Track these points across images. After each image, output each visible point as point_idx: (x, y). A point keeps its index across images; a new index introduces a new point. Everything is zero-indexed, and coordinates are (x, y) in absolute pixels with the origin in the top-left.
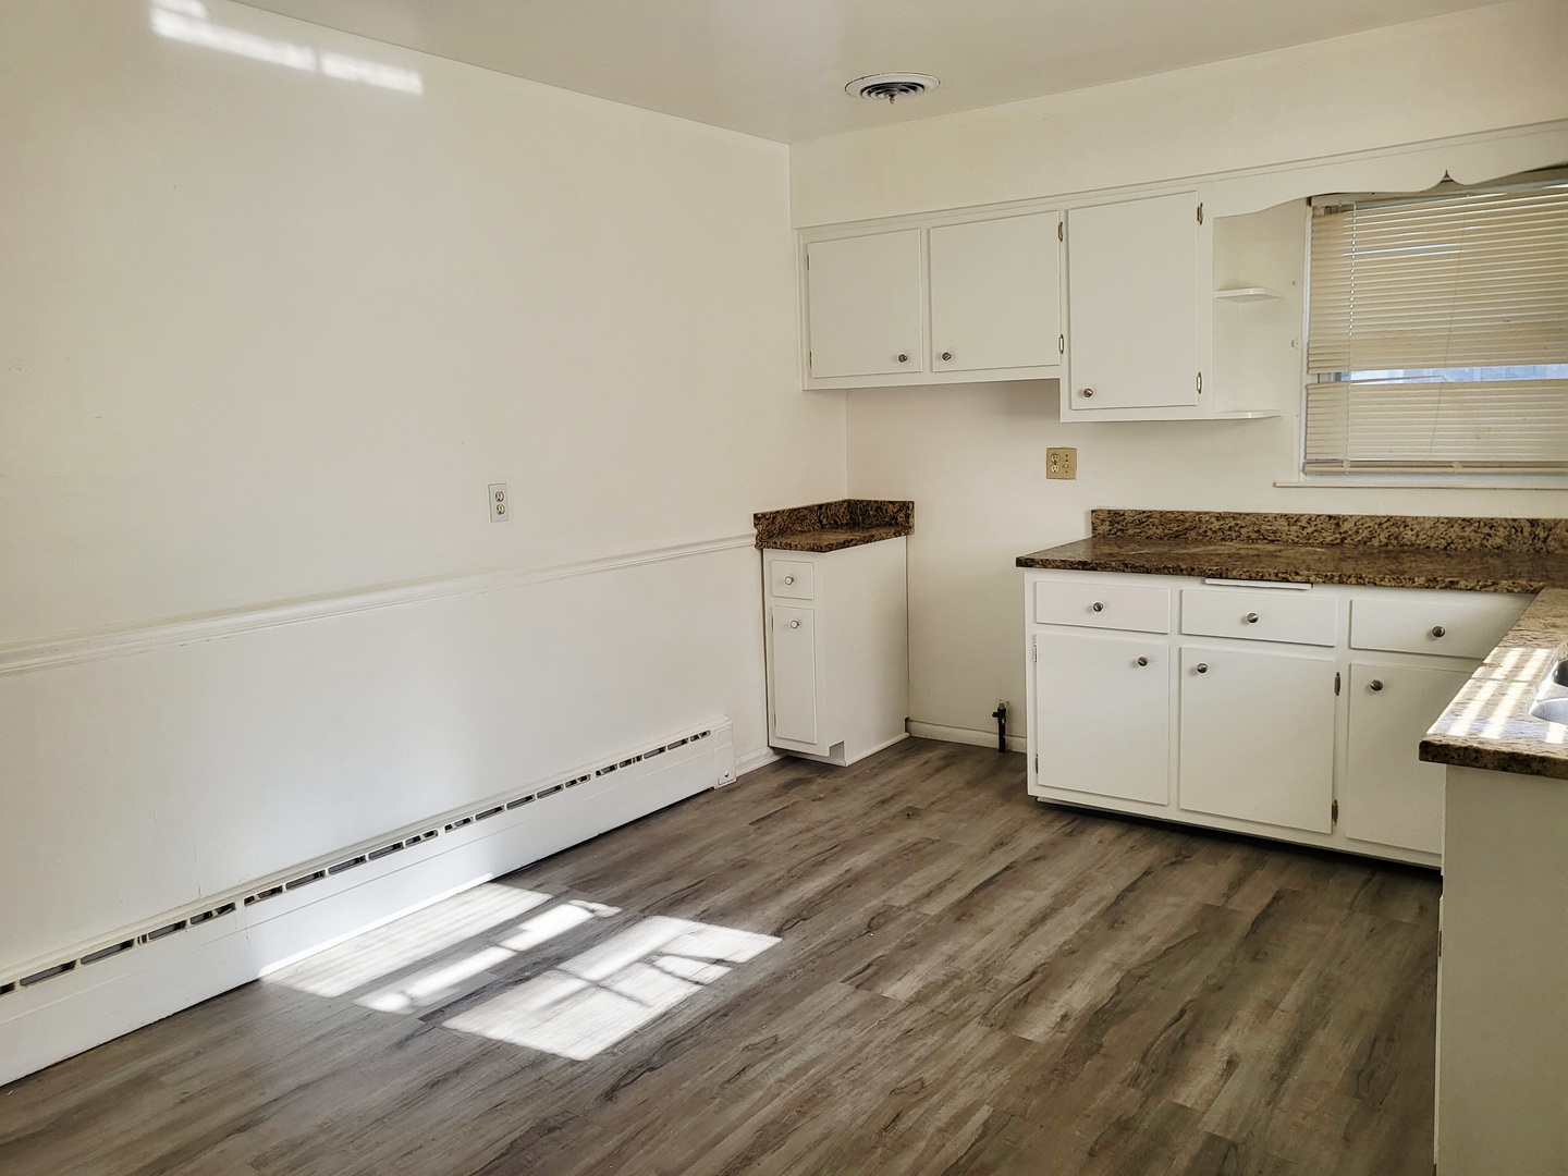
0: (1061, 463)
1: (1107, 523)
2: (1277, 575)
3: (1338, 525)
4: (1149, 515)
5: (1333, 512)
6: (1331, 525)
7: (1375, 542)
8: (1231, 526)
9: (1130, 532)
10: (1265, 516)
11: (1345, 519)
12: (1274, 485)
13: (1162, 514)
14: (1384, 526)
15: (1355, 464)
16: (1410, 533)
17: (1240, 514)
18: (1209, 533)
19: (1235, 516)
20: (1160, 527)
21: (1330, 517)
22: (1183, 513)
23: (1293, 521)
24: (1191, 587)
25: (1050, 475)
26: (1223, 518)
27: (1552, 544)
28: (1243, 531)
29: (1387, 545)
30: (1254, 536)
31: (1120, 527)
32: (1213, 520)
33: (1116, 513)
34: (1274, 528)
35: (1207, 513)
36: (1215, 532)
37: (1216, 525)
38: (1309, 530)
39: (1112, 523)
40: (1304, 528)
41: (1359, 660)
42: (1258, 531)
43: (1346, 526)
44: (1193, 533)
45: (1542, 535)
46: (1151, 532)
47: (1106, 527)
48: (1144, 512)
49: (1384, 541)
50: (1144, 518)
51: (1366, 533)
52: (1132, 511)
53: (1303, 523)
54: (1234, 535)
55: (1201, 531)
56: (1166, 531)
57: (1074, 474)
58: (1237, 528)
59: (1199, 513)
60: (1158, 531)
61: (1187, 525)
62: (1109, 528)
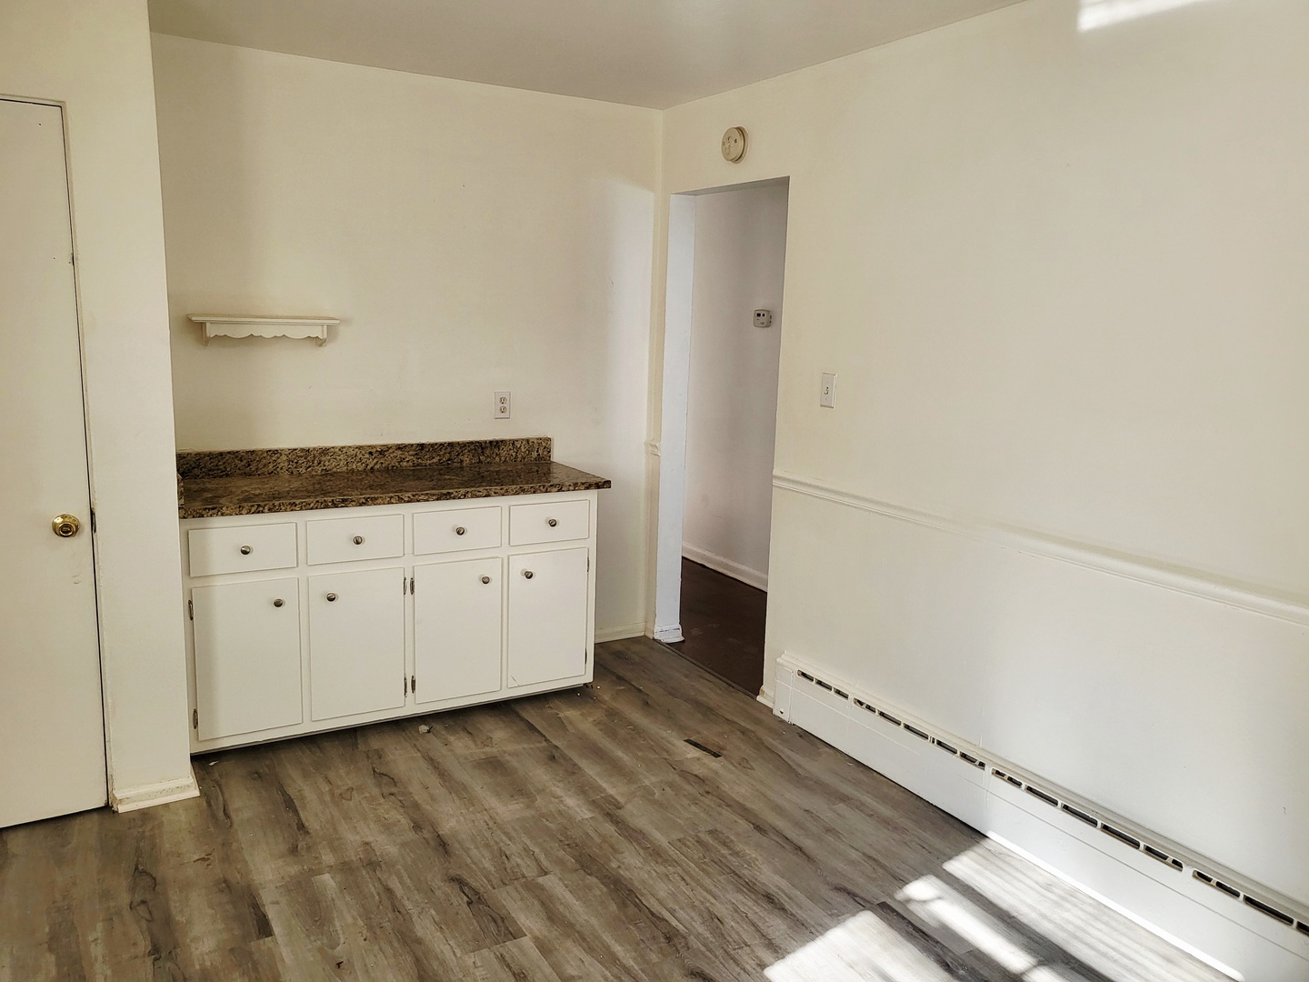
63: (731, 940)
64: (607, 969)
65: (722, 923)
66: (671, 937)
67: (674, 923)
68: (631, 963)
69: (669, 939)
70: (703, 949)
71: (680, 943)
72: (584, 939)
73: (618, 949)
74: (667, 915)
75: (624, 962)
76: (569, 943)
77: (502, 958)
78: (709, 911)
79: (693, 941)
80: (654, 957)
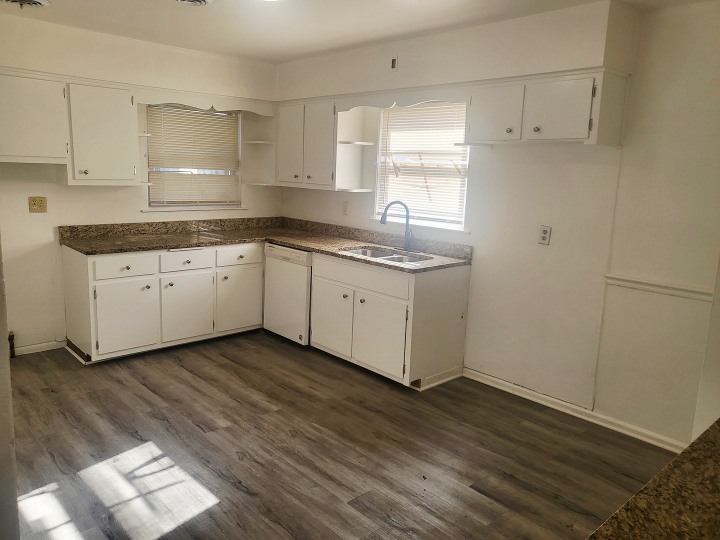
0: (37, 205)
1: (69, 232)
2: (196, 245)
3: (166, 225)
4: (90, 227)
5: (163, 221)
6: (164, 226)
7: (178, 231)
8: (127, 229)
9: (81, 235)
10: (140, 224)
11: (168, 223)
12: (142, 211)
13: (96, 226)
14: (181, 225)
15: (168, 203)
16: (188, 227)
17: (130, 224)
18: (118, 233)
19: (128, 225)
20: (96, 232)
21: (163, 223)
22: (106, 225)
23: (150, 225)
24: (164, 253)
25: (31, 211)
26: (124, 226)
27: (226, 227)
28: (132, 231)
29: (182, 231)
30: (136, 232)
31: (75, 233)
32: (119, 227)
33: (73, 227)
34: (144, 228)
35: (117, 224)
36: (120, 232)
37: (121, 229)
38: (156, 228)
39: (71, 232)
40: (154, 228)
41: (219, 270)
42: (138, 230)
43: (169, 226)
44: (111, 234)
45: (223, 224)
46: (91, 235)
47: (68, 234)
48: (88, 226)
49: (181, 230)
50: (87, 229)
51: (175, 228)
52: (81, 226)
53: (154, 226)
54: (128, 233)
55: (114, 232)
56: (99, 234)
57: (46, 209)
58: (129, 230)
59: (113, 225)
60: (95, 234)
61: (108, 230)
62: (70, 235)
63: (234, 515)
64: (300, 492)
65: (238, 524)
66: (268, 512)
67: (267, 520)
68: (288, 496)
69: (269, 510)
70: (250, 507)
71: (263, 509)
72: (316, 505)
73: (296, 502)
74: (272, 525)
75: (291, 496)
76: (323, 502)
77: (353, 491)
78: (245, 530)
79: (255, 511)
80: (276, 500)
